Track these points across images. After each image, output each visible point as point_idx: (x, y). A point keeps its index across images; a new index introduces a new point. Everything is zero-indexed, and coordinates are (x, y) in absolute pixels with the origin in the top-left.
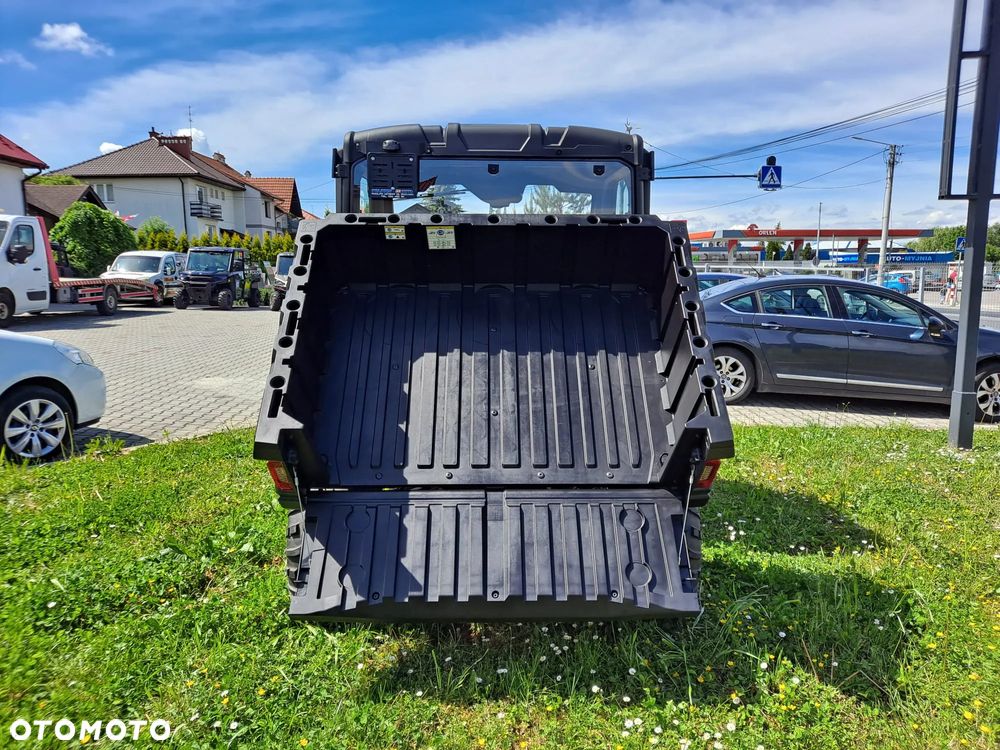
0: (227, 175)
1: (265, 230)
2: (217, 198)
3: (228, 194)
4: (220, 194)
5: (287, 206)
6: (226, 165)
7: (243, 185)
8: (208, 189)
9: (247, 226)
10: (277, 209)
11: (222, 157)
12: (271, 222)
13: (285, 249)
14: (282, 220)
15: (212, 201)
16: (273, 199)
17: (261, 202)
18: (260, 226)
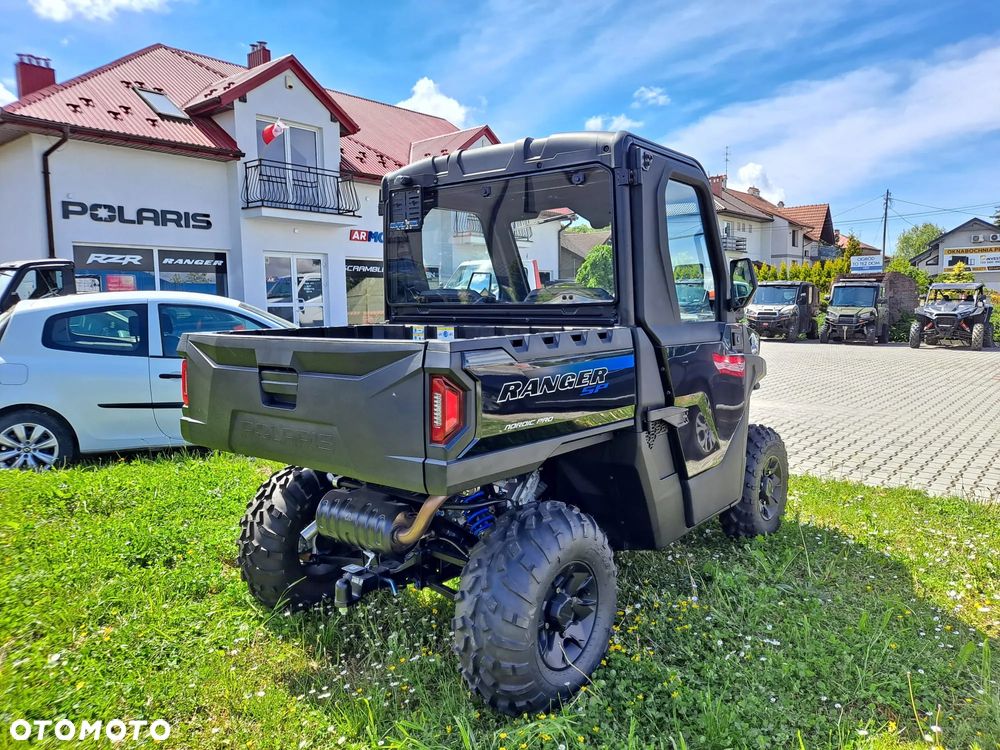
0: (756, 208)
1: (790, 259)
2: (744, 230)
3: (756, 225)
4: (747, 227)
5: (817, 233)
6: (760, 199)
7: (771, 216)
8: (736, 222)
9: (773, 256)
10: (805, 237)
11: (757, 190)
12: (798, 251)
13: (802, 277)
14: (812, 249)
15: (738, 234)
16: (802, 227)
17: (788, 231)
18: (786, 256)
